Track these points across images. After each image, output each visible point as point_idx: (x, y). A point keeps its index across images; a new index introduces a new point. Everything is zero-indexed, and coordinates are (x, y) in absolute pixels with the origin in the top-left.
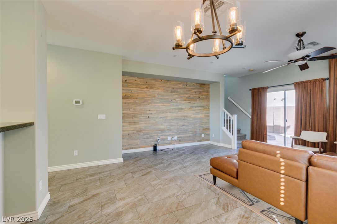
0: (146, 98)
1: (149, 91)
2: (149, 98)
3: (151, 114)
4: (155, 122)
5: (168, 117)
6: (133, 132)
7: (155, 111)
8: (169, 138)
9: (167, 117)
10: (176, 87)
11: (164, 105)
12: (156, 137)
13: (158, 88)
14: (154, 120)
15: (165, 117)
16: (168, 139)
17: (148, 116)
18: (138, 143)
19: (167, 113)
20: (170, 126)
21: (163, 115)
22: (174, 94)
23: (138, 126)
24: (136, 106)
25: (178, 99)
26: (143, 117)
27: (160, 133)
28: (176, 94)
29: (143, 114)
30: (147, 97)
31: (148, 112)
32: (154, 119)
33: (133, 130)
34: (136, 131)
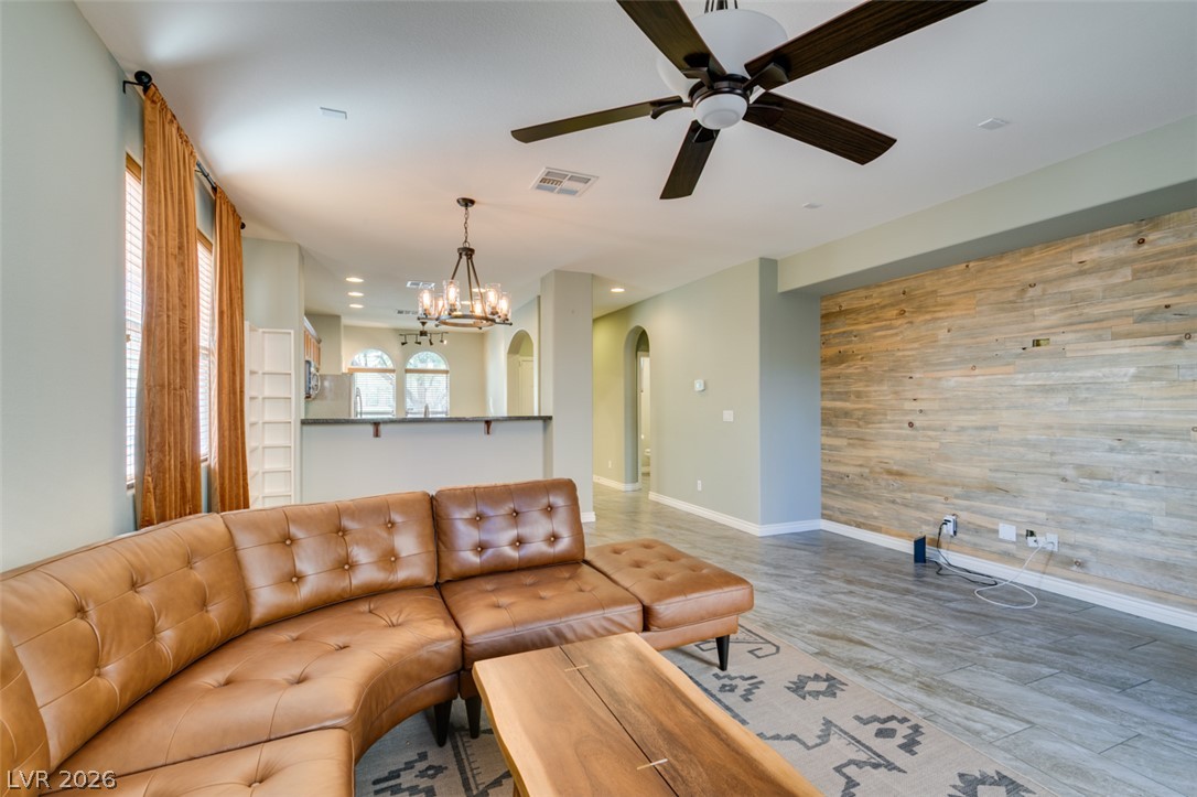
0: (900, 354)
1: (911, 323)
2: (912, 349)
3: (921, 411)
4: (934, 445)
5: (1000, 429)
6: (859, 470)
7: (934, 399)
8: (1008, 532)
9: (995, 428)
10: (1051, 272)
11: (977, 372)
12: (939, 507)
13: (950, 304)
14: (933, 439)
15: (984, 428)
16: (1001, 536)
17: (910, 418)
18: (876, 514)
19: (994, 408)
20: (1016, 473)
21: (973, 418)
22: (1037, 311)
23: (871, 453)
24: (867, 386)
25: (1070, 337)
26: (891, 422)
27: (957, 497)
28: (1056, 311)
29: (889, 412)
30: (903, 350)
31: (908, 405)
32: (930, 433)
33: (860, 463)
34: (867, 470)
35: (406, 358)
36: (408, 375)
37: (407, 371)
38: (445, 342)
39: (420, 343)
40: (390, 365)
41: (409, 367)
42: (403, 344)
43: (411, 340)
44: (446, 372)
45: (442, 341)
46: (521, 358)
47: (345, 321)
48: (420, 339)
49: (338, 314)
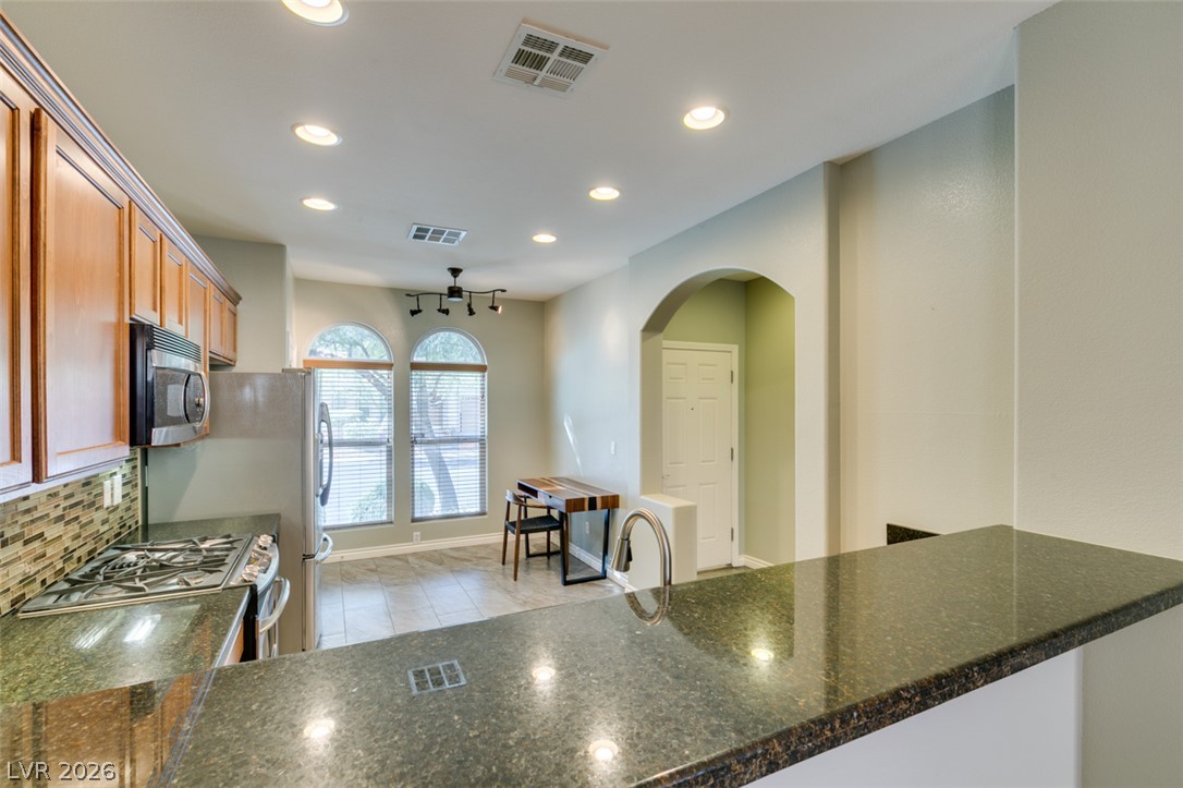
35: (413, 340)
36: (416, 375)
37: (416, 366)
38: (500, 309)
39: (446, 312)
40: (379, 353)
41: (416, 359)
42: (413, 313)
43: (430, 306)
44: (481, 369)
45: (494, 308)
46: (666, 343)
47: (298, 264)
48: (450, 302)
49: (284, 243)
